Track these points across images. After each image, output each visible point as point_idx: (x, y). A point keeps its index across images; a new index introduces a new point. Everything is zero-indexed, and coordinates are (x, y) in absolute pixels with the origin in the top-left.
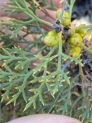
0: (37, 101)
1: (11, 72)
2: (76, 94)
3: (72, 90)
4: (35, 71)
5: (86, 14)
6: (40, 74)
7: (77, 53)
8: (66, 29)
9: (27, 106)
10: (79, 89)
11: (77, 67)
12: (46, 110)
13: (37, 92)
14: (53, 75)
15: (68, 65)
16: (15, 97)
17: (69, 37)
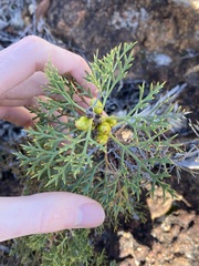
0: (60, 181)
1: (40, 149)
2: (99, 179)
3: (96, 175)
4: (61, 151)
5: (125, 108)
6: (66, 154)
7: (104, 140)
8: (98, 117)
9: (50, 182)
10: (103, 176)
11: (103, 154)
12: (69, 190)
13: (61, 170)
14: (78, 156)
15: (95, 150)
16: (40, 173)
17: (99, 124)
